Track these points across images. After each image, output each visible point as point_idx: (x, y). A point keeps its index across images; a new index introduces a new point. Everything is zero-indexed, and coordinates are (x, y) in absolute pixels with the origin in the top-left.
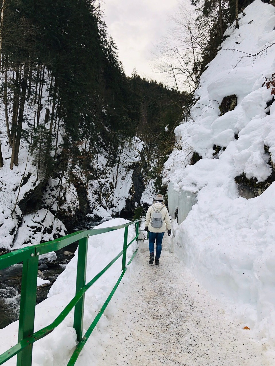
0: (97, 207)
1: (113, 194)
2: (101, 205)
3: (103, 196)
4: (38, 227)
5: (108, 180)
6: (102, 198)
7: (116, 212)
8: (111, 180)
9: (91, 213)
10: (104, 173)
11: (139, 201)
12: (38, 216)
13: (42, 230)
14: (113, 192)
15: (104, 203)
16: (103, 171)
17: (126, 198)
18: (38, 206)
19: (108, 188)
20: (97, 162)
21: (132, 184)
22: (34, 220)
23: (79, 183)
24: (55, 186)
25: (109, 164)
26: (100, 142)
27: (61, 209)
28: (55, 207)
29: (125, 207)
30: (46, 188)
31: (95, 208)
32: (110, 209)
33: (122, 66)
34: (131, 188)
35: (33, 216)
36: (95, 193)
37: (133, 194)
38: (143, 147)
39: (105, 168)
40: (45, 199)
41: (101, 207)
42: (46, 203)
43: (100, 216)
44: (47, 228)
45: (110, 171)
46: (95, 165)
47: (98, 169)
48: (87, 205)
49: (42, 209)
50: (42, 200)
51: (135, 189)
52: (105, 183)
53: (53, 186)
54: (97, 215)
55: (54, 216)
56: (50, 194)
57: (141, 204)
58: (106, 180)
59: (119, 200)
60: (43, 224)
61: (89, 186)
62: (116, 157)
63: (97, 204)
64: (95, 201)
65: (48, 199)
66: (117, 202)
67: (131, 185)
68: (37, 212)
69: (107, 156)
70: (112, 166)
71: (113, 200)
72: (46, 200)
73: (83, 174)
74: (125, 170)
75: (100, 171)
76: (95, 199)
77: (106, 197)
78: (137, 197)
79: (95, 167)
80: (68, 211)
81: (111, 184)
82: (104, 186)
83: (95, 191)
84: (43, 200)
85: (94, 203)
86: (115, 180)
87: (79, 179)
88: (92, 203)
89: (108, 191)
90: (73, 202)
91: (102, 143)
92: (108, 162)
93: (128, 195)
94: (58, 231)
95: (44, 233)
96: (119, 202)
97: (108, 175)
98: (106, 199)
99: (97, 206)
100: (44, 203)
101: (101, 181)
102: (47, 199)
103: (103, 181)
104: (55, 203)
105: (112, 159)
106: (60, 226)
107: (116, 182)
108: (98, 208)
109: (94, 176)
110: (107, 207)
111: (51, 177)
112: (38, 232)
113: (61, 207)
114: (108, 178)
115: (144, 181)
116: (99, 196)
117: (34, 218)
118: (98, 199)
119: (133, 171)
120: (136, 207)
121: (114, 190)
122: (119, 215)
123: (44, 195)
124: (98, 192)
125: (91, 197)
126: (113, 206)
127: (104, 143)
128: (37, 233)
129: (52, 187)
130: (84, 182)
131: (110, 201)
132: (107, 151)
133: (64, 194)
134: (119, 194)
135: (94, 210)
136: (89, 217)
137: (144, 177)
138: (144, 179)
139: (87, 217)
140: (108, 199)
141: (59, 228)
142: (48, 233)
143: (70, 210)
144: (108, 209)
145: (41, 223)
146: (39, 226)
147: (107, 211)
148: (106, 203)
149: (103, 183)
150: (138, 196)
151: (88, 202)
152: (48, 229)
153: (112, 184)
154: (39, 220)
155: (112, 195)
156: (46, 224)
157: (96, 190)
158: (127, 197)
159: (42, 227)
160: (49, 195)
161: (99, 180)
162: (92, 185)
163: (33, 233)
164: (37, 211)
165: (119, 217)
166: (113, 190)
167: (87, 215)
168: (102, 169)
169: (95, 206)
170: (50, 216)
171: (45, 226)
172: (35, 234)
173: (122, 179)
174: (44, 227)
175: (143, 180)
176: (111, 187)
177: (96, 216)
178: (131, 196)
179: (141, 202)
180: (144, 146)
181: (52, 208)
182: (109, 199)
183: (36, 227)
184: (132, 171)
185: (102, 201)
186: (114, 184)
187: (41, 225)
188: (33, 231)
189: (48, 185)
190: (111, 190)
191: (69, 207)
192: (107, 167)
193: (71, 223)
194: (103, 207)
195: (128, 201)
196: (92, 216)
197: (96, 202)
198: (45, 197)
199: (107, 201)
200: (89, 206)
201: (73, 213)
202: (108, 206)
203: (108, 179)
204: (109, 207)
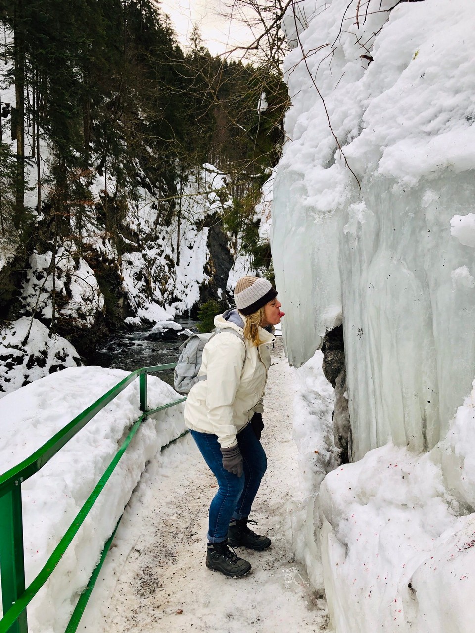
0: (145, 304)
1: (174, 277)
2: (153, 300)
3: (155, 282)
4: (15, 356)
5: (162, 251)
6: (153, 285)
7: (183, 310)
8: (168, 251)
9: (135, 317)
10: (152, 237)
11: (224, 287)
12: (14, 334)
13: (25, 361)
14: (174, 273)
15: (157, 295)
16: (150, 235)
17: (198, 283)
18: (12, 312)
19: (164, 266)
20: (136, 217)
21: (208, 254)
22: (6, 343)
23: (101, 259)
24: (45, 269)
25: (160, 219)
26: (141, 178)
27: (62, 315)
28: (48, 312)
29: (199, 299)
30: (26, 275)
31: (141, 306)
32: (170, 305)
33: (170, 24)
34: (208, 263)
35: (4, 334)
36: (138, 277)
37: (213, 274)
38: (225, 182)
39: (153, 227)
40: (27, 297)
41: (153, 302)
42: (28, 305)
43: (151, 321)
44: (35, 355)
45: (163, 234)
46: (133, 223)
47: (140, 231)
48: (124, 302)
49: (21, 317)
50: (20, 299)
51: (215, 264)
52: (156, 256)
53: (40, 268)
54: (146, 319)
55: (48, 331)
56: (35, 285)
57: (229, 292)
58: (158, 251)
59: (186, 287)
60: (26, 348)
61: (125, 264)
62: (173, 205)
63: (145, 298)
64: (140, 292)
65: (33, 295)
66: (184, 292)
67: (206, 257)
68: (11, 324)
69: (156, 204)
70: (168, 223)
71: (175, 287)
72: (29, 300)
73: (107, 241)
74: (193, 229)
75: (144, 234)
76: (139, 289)
77: (161, 283)
78: (220, 279)
79: (133, 227)
80: (78, 318)
81: (167, 257)
82: (154, 262)
83: (138, 273)
84: (22, 300)
85: (139, 297)
86: (176, 251)
87: (100, 252)
88: (134, 297)
89: (164, 271)
90: (88, 299)
91: (143, 179)
92: (159, 216)
93: (203, 277)
94: (60, 361)
95: (29, 366)
96: (187, 291)
97: (160, 241)
98: (161, 287)
99: (144, 302)
100: (24, 306)
101: (147, 254)
102: (29, 296)
103: (152, 254)
104: (47, 304)
105: (166, 210)
106: (63, 349)
107: (178, 253)
108: (147, 304)
109: (134, 244)
110: (166, 301)
111: (35, 251)
112: (17, 365)
113: (63, 311)
114: (161, 246)
115: (231, 248)
116: (147, 281)
117: (4, 338)
118: (145, 288)
119: (209, 230)
120: (219, 298)
121: (175, 269)
122: (189, 314)
123: (23, 288)
124: (144, 275)
125: (130, 285)
126: (176, 299)
127: (148, 180)
128: (14, 369)
129: (39, 270)
130: (110, 257)
131: (169, 290)
132: (156, 194)
133: (67, 284)
134: (186, 276)
135: (139, 310)
136: (130, 323)
137: (230, 241)
138: (230, 245)
139: (126, 324)
140: (165, 287)
141: (62, 354)
142: (38, 365)
143: (82, 316)
144: (167, 306)
145: (20, 348)
146: (17, 353)
147: (165, 308)
148: (163, 294)
149: (153, 258)
150: (222, 277)
151: (125, 296)
152: (38, 358)
153: (171, 257)
154: (17, 340)
155: (172, 278)
156: (33, 349)
157: (140, 272)
158: (201, 281)
159: (23, 356)
160: (34, 288)
161: (143, 252)
162: (130, 263)
163: (6, 369)
164: (11, 322)
165: (189, 318)
166: (172, 269)
167: (125, 321)
168: (148, 230)
169: (140, 301)
170: (39, 331)
171: (29, 353)
172: (10, 370)
173: (189, 248)
174: (29, 355)
175: (228, 246)
176: (168, 265)
177: (144, 321)
178: (208, 278)
179: (228, 288)
180: (225, 180)
181: (44, 315)
182: (167, 286)
183: (11, 356)
184: (206, 230)
185: (154, 290)
186: (174, 257)
187: (22, 352)
188: (5, 366)
189: (31, 268)
190: (170, 270)
191: (79, 308)
192: (158, 226)
193: (89, 339)
194: (157, 302)
195: (203, 288)
196: (137, 321)
197: (142, 295)
198: (26, 293)
199: (163, 292)
200: (128, 304)
201: (90, 320)
202: (166, 299)
203: (162, 249)
204: (168, 301)
